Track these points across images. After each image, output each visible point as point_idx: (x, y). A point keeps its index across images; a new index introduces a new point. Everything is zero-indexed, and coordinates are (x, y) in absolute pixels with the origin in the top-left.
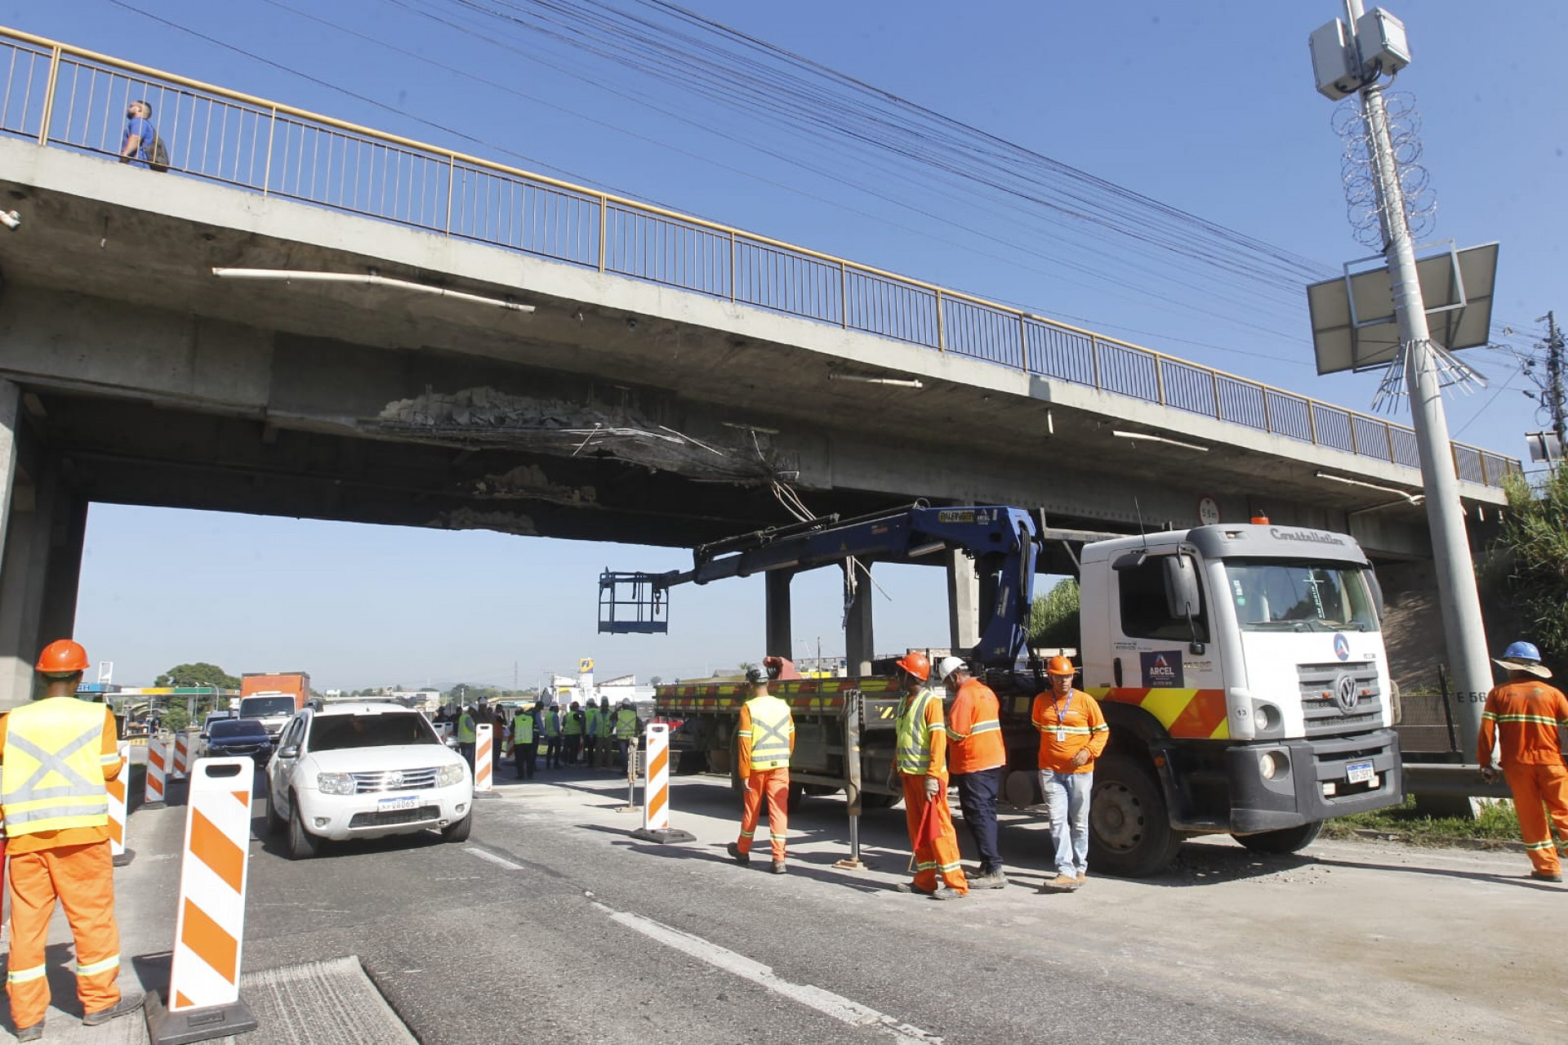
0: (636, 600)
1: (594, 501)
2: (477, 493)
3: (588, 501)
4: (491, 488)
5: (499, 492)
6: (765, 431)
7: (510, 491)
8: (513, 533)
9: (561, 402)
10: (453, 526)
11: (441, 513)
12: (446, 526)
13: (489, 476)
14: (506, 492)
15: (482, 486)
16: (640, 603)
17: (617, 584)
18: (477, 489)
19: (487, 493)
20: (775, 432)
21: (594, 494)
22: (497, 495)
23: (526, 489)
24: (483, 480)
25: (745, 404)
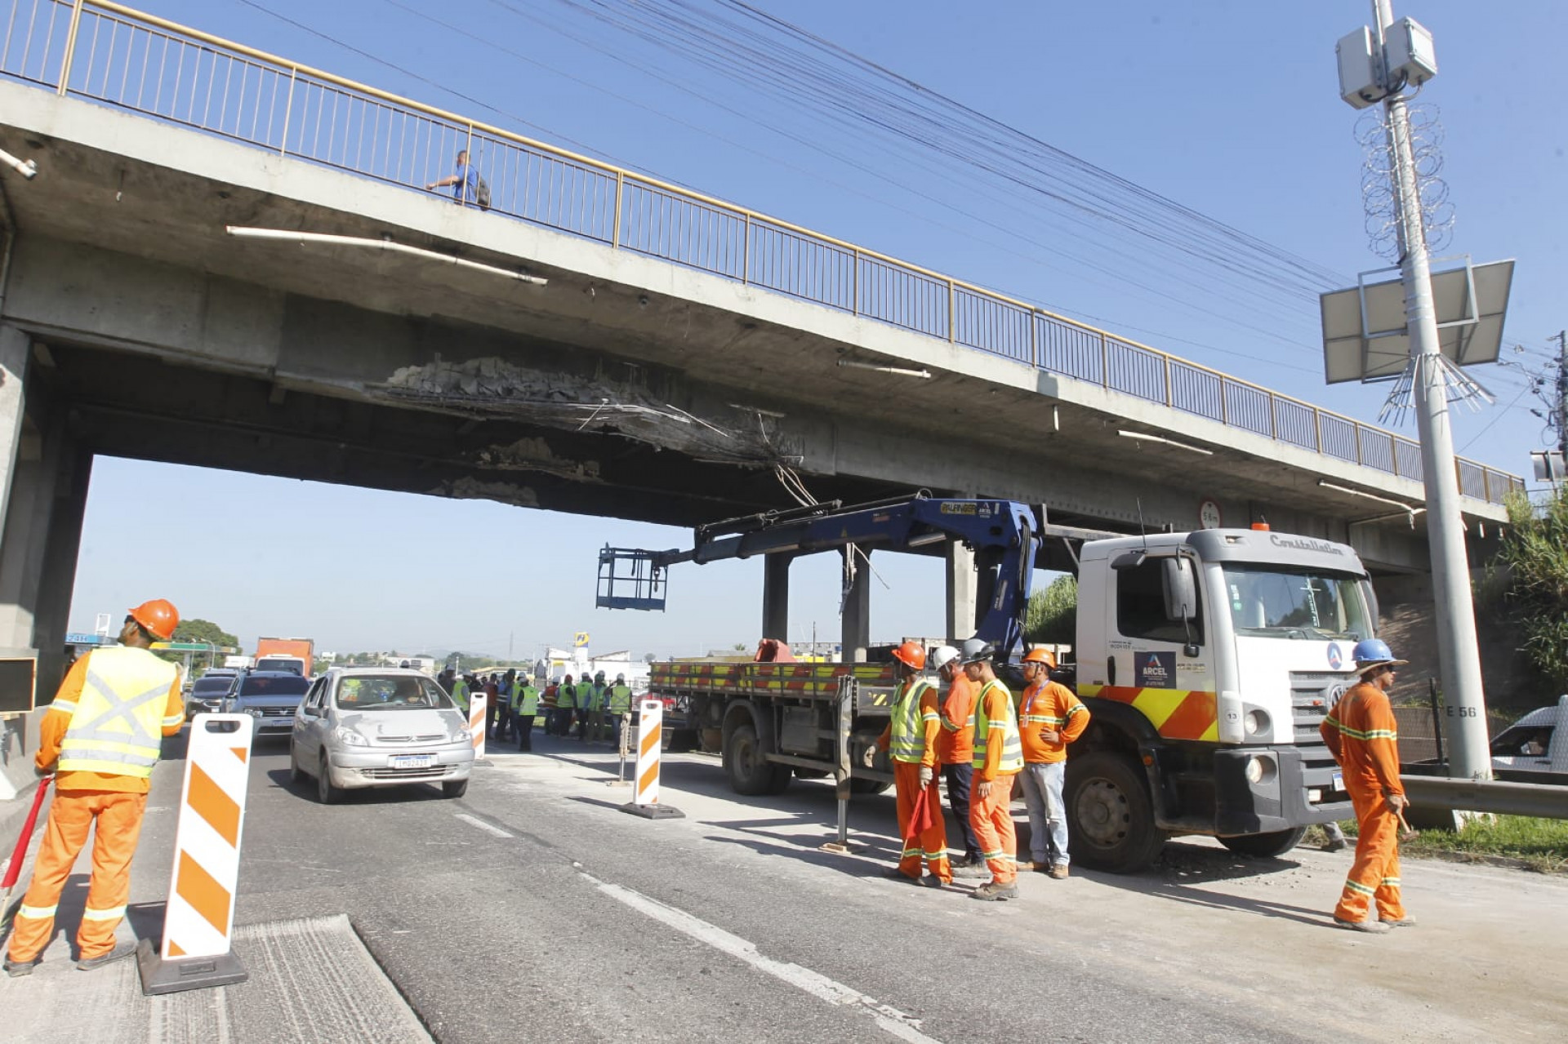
0: (635, 577)
1: (598, 476)
2: (481, 462)
3: (591, 476)
4: (496, 459)
5: (503, 462)
6: (771, 414)
7: (514, 462)
8: (515, 505)
9: (568, 376)
10: (455, 494)
11: (445, 481)
12: (449, 495)
13: (494, 446)
14: (510, 464)
15: (486, 456)
16: (639, 580)
17: (616, 560)
18: (481, 459)
19: (491, 463)
20: (781, 415)
21: (598, 469)
22: (501, 466)
23: (530, 461)
24: (487, 450)
25: (753, 386)
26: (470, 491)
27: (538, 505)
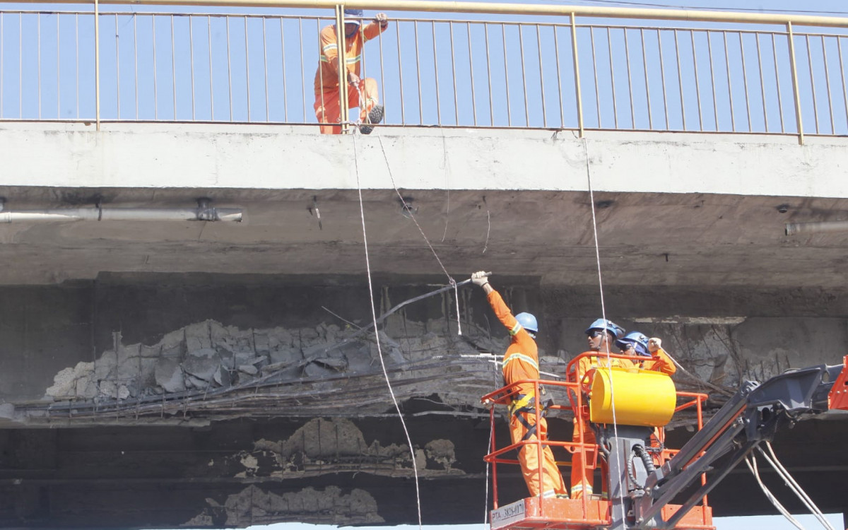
1: (454, 466)
2: (242, 475)
3: (441, 467)
4: (267, 465)
5: (279, 469)
6: (717, 321)
7: (300, 465)
8: (341, 524)
9: (334, 328)
10: (228, 523)
11: (208, 500)
13: (261, 443)
14: (293, 469)
15: (250, 462)
18: (243, 468)
19: (259, 474)
20: (738, 320)
21: (451, 452)
22: (277, 475)
23: (325, 458)
24: (250, 450)
25: (671, 279)
26: (255, 512)
27: (381, 519)
